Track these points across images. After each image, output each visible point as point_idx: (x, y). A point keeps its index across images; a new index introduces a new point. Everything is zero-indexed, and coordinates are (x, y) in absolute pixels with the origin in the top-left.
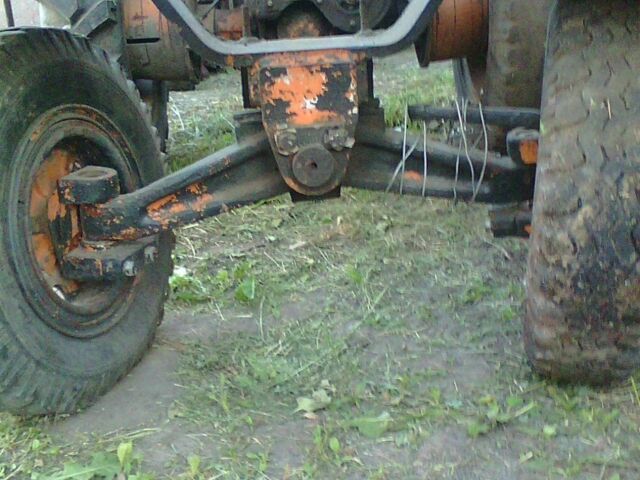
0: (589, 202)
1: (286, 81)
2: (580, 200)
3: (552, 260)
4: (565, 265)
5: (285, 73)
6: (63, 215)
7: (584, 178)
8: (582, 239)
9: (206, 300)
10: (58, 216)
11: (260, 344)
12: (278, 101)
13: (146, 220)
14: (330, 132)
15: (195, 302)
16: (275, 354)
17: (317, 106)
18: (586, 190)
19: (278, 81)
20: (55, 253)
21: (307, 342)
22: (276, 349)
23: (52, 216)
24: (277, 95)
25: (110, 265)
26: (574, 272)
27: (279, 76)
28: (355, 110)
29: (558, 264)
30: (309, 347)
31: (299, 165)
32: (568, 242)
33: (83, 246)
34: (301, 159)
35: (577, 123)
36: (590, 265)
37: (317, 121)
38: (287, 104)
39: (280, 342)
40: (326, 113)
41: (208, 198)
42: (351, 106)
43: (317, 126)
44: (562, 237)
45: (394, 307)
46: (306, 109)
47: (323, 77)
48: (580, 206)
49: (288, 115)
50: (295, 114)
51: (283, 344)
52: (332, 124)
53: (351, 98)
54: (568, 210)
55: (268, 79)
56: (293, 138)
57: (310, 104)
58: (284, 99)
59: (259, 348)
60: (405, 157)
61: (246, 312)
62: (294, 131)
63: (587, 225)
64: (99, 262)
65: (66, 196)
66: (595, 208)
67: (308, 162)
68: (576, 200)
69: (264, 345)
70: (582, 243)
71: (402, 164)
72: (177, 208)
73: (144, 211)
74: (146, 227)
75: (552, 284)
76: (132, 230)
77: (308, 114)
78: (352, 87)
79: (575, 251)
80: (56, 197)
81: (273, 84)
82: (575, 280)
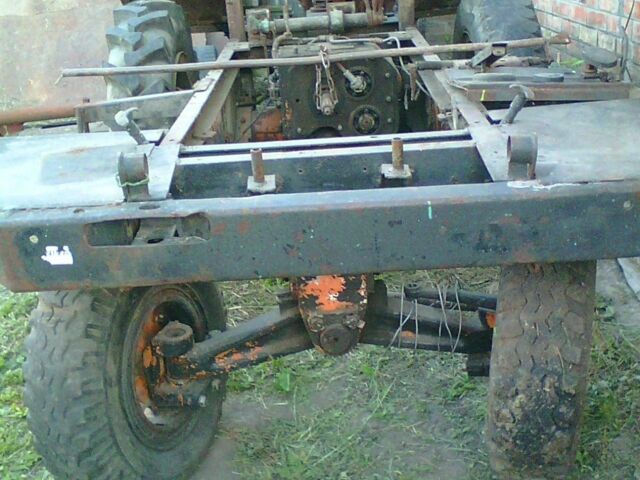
0: (523, 392)
1: (316, 282)
2: (517, 390)
3: (500, 424)
4: (508, 429)
5: (315, 278)
6: (154, 364)
7: (520, 376)
8: (519, 414)
9: (251, 387)
10: (151, 365)
11: (294, 431)
12: (310, 296)
13: (215, 366)
14: (348, 317)
15: (243, 389)
16: (306, 439)
17: (339, 299)
18: (520, 384)
19: (310, 282)
20: (148, 388)
21: (330, 428)
22: (306, 435)
23: (147, 364)
24: (310, 293)
25: (189, 400)
26: (514, 435)
27: (310, 280)
28: (365, 301)
29: (503, 428)
30: (331, 433)
31: (325, 340)
32: (509, 416)
33: (168, 382)
34: (327, 336)
35: (516, 337)
36: (524, 431)
37: (338, 309)
38: (317, 298)
39: (310, 429)
40: (344, 303)
41: (258, 349)
42: (362, 298)
43: (338, 313)
44: (505, 412)
45: (397, 400)
46: (330, 301)
47: (342, 280)
48: (517, 394)
49: (317, 305)
50: (322, 304)
51: (312, 431)
52: (349, 311)
53: (362, 293)
54: (509, 395)
55: (303, 282)
56: (321, 321)
57: (332, 297)
58: (315, 294)
59: (293, 434)
60: (401, 325)
61: (283, 400)
62: (321, 316)
63: (522, 406)
64: (180, 397)
65: (158, 352)
66: (527, 396)
67: (331, 338)
68: (514, 389)
69: (298, 431)
70: (518, 417)
71: (400, 329)
72: (237, 357)
73: (212, 360)
74: (214, 370)
75: (500, 440)
76: (204, 373)
77: (332, 304)
78: (363, 286)
79: (514, 422)
80: (150, 351)
81: (306, 284)
82: (515, 439)
